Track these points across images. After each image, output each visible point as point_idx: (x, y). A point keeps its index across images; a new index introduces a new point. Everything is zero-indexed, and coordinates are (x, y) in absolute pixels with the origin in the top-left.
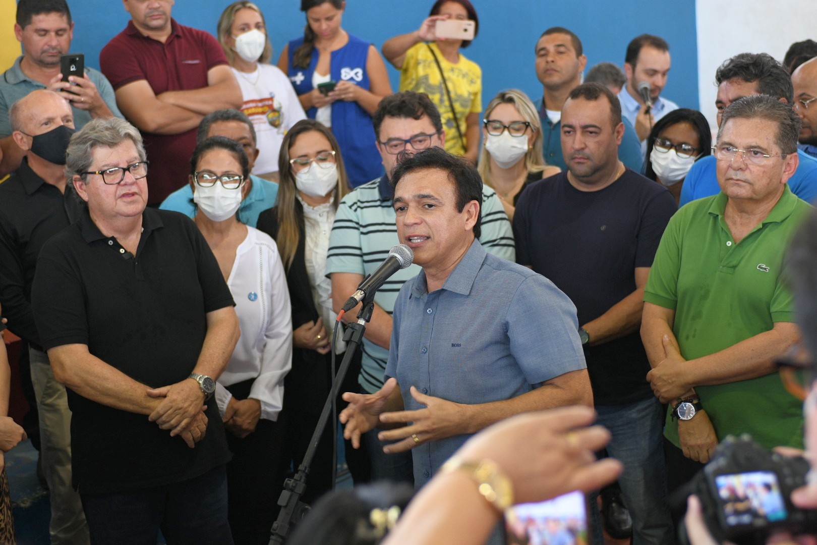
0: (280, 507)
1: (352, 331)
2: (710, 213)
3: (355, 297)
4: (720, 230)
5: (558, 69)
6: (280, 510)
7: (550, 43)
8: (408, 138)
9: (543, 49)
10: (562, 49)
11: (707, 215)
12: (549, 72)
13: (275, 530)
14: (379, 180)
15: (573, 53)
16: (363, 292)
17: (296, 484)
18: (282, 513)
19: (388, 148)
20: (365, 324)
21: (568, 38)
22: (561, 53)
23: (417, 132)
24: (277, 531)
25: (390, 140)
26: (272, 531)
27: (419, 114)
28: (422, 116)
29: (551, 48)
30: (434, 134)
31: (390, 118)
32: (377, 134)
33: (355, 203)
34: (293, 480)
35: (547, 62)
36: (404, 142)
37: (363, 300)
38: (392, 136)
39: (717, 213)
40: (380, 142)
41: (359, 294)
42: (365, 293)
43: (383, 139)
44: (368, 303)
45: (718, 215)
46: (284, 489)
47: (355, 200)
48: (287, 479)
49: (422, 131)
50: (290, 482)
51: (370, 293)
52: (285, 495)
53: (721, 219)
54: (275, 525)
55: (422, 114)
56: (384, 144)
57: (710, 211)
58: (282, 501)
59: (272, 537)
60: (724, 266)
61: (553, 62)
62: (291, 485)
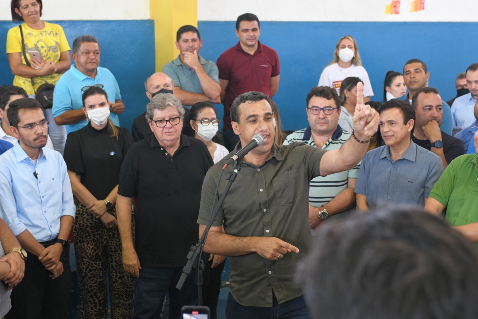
0: (188, 259)
1: (231, 175)
2: (472, 162)
3: (233, 158)
4: (475, 171)
5: (417, 81)
6: (188, 260)
7: (411, 68)
8: (322, 107)
9: (408, 71)
10: (418, 71)
11: (471, 163)
12: (412, 83)
13: (184, 271)
14: (305, 129)
15: (424, 72)
16: (237, 156)
17: (197, 249)
18: (189, 262)
19: (311, 110)
20: (238, 172)
21: (420, 64)
22: (417, 72)
23: (327, 105)
24: (185, 271)
25: (313, 107)
26: (183, 271)
27: (330, 97)
28: (331, 99)
29: (412, 70)
30: (335, 108)
31: (315, 96)
32: (308, 104)
33: (292, 140)
34: (195, 247)
35: (411, 78)
36: (320, 109)
37: (237, 160)
38: (315, 105)
39: (475, 162)
40: (308, 108)
41: (235, 157)
42: (238, 157)
43: (310, 106)
44: (240, 162)
45: (475, 164)
46: (191, 251)
47: (292, 139)
48: (192, 246)
49: (330, 105)
50: (193, 247)
51: (241, 157)
52: (191, 253)
53: (476, 166)
54: (184, 268)
55: (331, 97)
56: (310, 108)
57: (472, 161)
58: (189, 257)
59: (182, 274)
60: (473, 191)
61: (414, 77)
62: (194, 249)
